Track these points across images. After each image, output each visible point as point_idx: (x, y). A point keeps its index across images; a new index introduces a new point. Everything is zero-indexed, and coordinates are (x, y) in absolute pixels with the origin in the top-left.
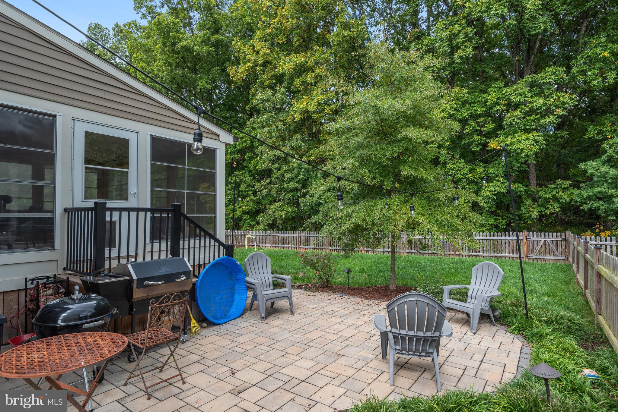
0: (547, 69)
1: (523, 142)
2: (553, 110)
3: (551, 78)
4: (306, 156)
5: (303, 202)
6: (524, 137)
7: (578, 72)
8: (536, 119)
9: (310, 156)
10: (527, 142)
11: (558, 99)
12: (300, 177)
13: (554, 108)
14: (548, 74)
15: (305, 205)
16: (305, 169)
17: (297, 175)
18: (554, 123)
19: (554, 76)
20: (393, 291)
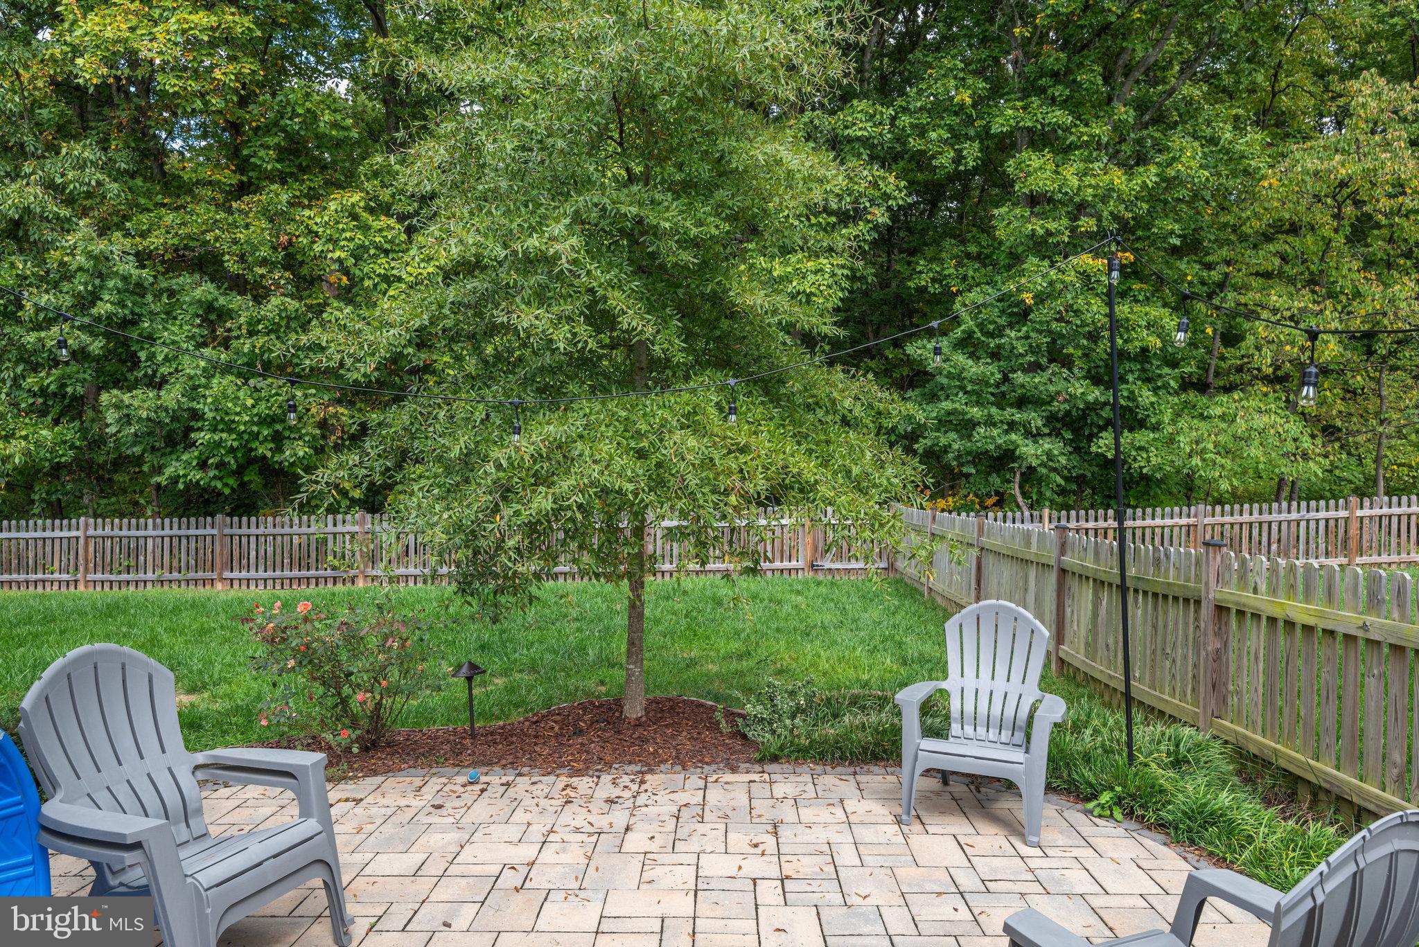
0: (855, 102)
1: (812, 278)
2: (865, 208)
3: (865, 129)
4: (127, 234)
5: (117, 407)
6: (811, 265)
7: (912, 126)
8: (828, 224)
9: (143, 235)
10: (819, 277)
11: (875, 185)
12: (103, 308)
13: (868, 204)
14: (859, 116)
15: (127, 420)
16: (125, 279)
17: (85, 302)
18: (864, 240)
19: (870, 124)
20: (638, 724)
